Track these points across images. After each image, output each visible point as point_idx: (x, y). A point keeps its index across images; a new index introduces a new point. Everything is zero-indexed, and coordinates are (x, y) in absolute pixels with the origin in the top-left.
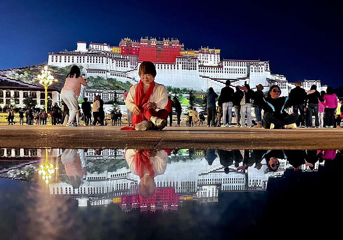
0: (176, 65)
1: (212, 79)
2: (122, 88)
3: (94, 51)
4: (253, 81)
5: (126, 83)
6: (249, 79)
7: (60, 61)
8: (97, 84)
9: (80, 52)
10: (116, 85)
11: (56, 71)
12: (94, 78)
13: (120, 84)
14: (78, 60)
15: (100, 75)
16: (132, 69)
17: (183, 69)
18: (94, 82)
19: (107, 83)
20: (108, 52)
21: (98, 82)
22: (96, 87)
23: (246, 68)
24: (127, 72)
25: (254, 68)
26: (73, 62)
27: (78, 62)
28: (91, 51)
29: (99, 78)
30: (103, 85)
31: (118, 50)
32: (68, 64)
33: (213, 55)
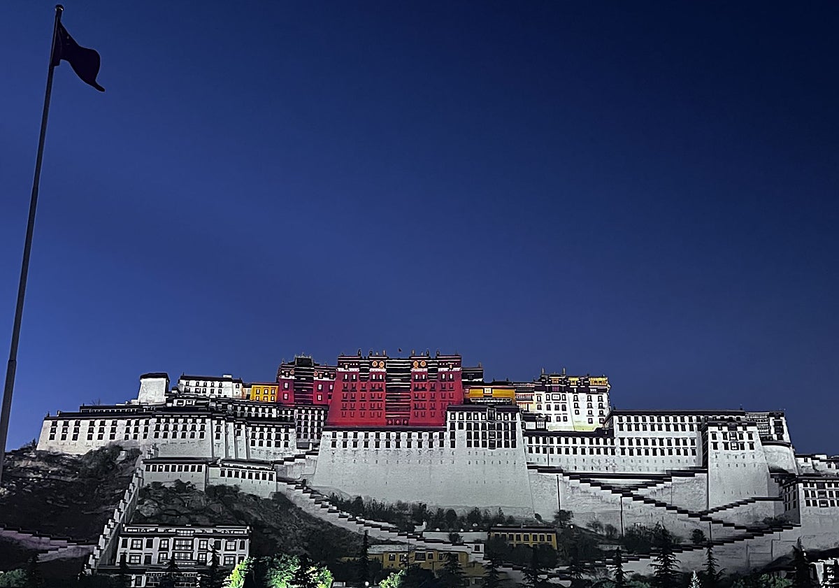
0: (447, 434)
1: (573, 476)
2: (255, 516)
3: (185, 401)
4: (720, 482)
5: (271, 498)
6: (706, 474)
7: (75, 438)
8: (170, 507)
9: (140, 407)
10: (236, 507)
11: (55, 469)
12: (164, 487)
13: (247, 505)
14: (128, 431)
15: (187, 476)
16: (303, 452)
17: (469, 444)
18: (162, 502)
19: (203, 503)
20: (231, 401)
21: (176, 501)
22: (164, 517)
23: (695, 434)
24: (282, 463)
25: (720, 435)
26: (112, 437)
27: (127, 437)
28: (175, 401)
29: (181, 486)
30: (189, 508)
31: (270, 393)
32: (95, 444)
33: (582, 396)
